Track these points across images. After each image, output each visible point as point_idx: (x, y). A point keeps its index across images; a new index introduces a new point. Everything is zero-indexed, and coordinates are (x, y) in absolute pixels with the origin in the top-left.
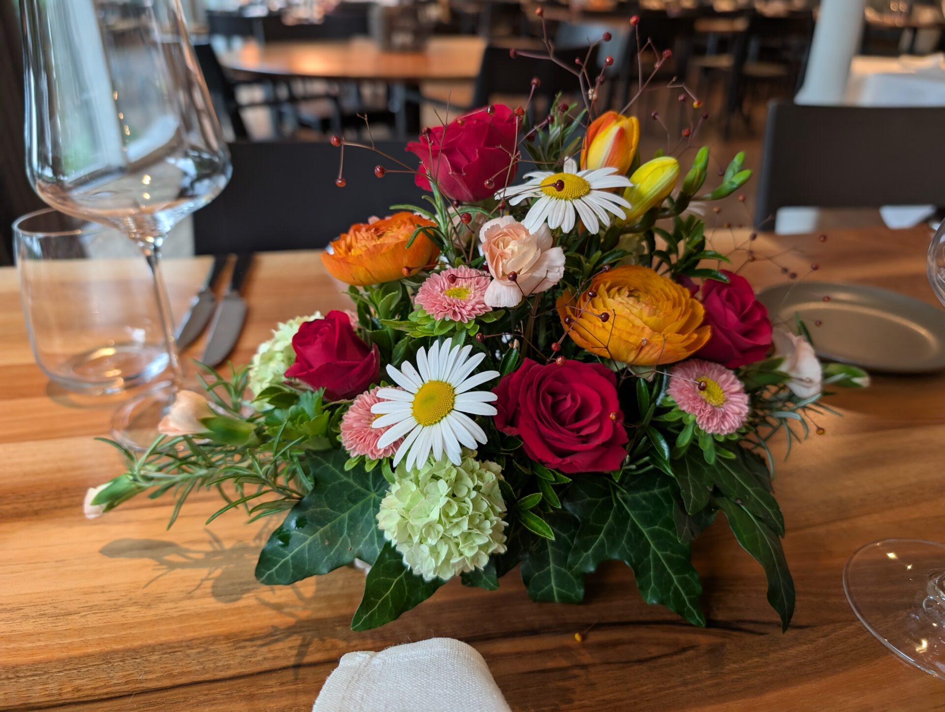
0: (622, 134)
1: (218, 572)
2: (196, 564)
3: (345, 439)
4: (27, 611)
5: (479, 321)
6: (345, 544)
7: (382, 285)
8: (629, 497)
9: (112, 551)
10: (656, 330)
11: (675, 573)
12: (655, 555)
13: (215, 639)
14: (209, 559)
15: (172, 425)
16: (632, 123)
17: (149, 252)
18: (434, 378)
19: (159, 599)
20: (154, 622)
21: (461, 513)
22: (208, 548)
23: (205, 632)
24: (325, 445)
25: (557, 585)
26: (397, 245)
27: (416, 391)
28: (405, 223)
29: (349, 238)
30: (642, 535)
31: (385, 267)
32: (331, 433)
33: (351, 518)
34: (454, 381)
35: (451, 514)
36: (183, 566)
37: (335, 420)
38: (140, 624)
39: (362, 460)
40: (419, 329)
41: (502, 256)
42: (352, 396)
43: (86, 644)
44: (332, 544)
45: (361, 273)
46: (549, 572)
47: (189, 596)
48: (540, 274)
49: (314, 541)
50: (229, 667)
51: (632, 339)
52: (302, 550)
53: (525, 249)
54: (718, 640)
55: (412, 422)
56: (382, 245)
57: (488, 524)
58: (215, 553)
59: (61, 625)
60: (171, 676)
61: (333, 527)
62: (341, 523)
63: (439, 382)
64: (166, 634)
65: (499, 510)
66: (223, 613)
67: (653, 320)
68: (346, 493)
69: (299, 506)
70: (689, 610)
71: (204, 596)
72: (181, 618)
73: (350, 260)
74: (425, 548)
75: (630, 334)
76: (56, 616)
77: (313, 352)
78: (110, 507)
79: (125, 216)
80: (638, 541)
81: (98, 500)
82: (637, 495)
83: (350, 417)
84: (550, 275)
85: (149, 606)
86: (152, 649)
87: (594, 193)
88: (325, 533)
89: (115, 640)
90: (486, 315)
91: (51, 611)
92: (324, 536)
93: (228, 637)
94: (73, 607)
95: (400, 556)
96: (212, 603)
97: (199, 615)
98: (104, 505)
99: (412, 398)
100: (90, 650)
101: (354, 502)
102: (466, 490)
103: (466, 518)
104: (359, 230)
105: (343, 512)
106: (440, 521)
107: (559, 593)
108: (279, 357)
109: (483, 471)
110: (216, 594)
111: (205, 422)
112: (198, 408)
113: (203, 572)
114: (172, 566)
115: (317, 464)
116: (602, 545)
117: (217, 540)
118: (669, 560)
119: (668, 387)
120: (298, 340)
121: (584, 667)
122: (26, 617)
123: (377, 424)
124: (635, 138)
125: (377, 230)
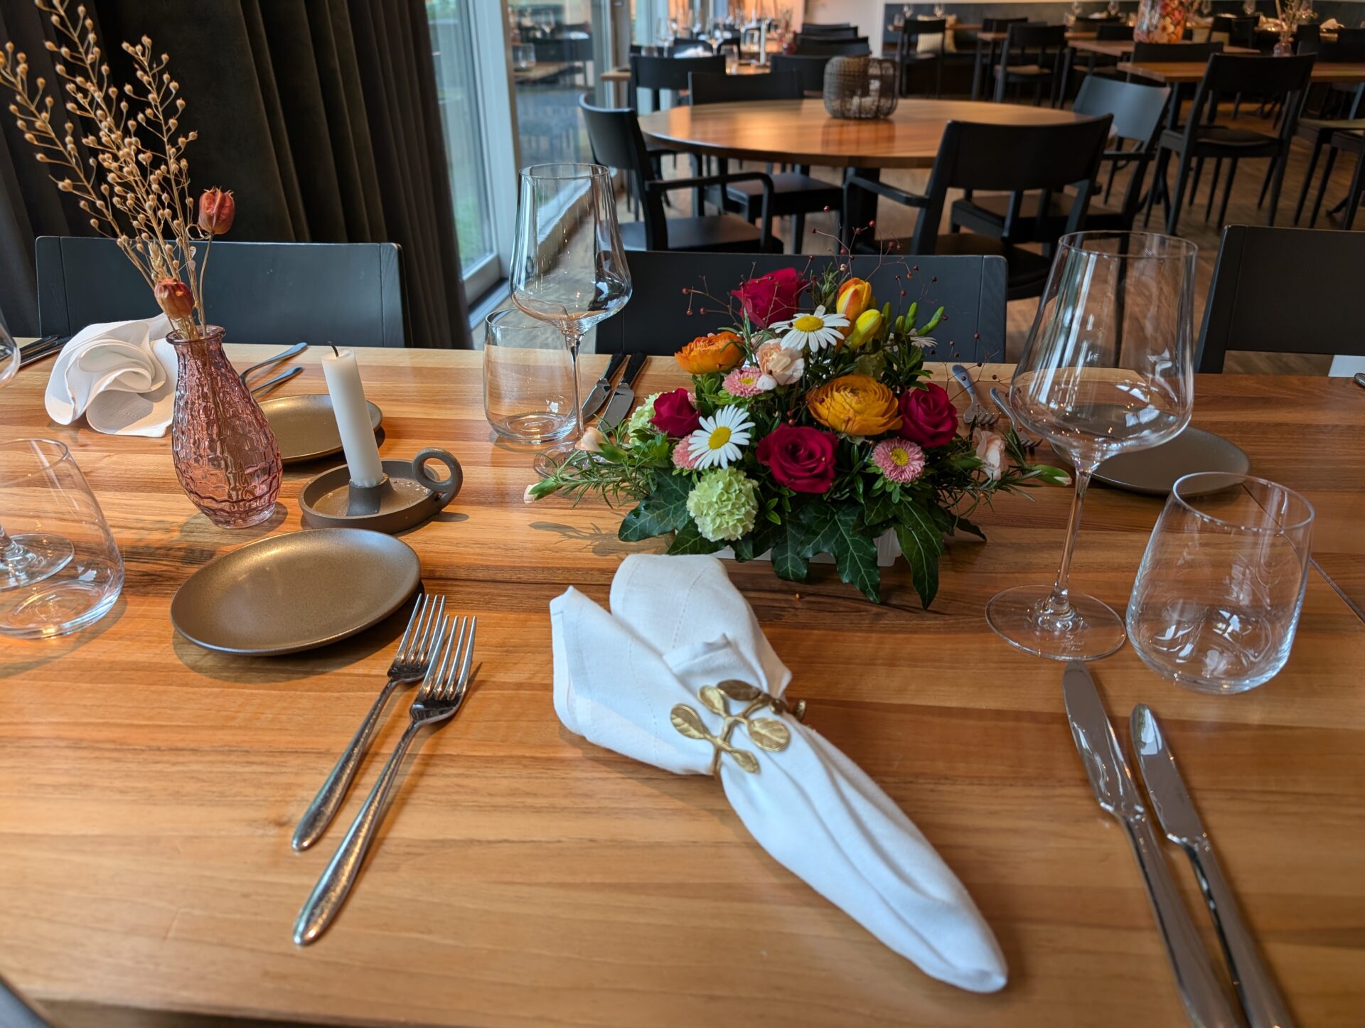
0: (856, 293)
1: (597, 543)
2: (585, 538)
3: (675, 459)
4: (491, 545)
5: (755, 397)
6: (669, 521)
7: (709, 374)
8: (842, 518)
9: (536, 526)
10: (857, 412)
11: (864, 567)
12: (852, 554)
13: (592, 569)
14: (591, 537)
15: (582, 445)
16: (865, 286)
17: (574, 345)
18: (722, 426)
19: (563, 550)
20: (559, 559)
21: (729, 499)
22: (592, 532)
23: (587, 566)
24: (664, 465)
25: (792, 566)
26: (716, 351)
27: (712, 432)
28: (725, 338)
29: (693, 345)
30: (846, 541)
31: (709, 363)
32: (669, 458)
33: (675, 508)
34: (731, 427)
35: (723, 499)
36: (577, 538)
37: (671, 449)
38: (552, 558)
39: (682, 470)
40: (722, 400)
41: (767, 361)
42: (682, 437)
43: (524, 562)
44: (662, 520)
45: (695, 366)
46: (787, 558)
47: (580, 551)
48: (789, 373)
49: (652, 518)
50: (598, 581)
51: (842, 416)
52: (645, 522)
53: (781, 358)
54: (884, 611)
55: (708, 447)
56: (708, 350)
57: (743, 509)
58: (597, 534)
59: (509, 553)
60: (568, 580)
61: (664, 512)
62: (670, 509)
63: (724, 428)
64: (566, 564)
65: (752, 504)
66: (599, 560)
67: (857, 407)
68: (674, 495)
69: (647, 498)
70: (869, 591)
71: (589, 552)
72: (574, 559)
73: (690, 358)
74: (709, 519)
75: (841, 413)
76: (506, 549)
77: (664, 409)
78: (540, 497)
79: (561, 319)
80: (842, 542)
81: (533, 492)
82: (848, 518)
83: (678, 447)
84: (795, 374)
85: (556, 552)
86: (558, 569)
87: (824, 329)
88: (660, 514)
89: (538, 563)
90: (760, 395)
91: (503, 547)
92: (659, 516)
93: (599, 570)
94: (515, 547)
95: (696, 526)
96: (592, 555)
97: (584, 559)
98: (536, 495)
99: (710, 436)
100: (525, 565)
101: (678, 500)
102: (733, 490)
103: (731, 503)
104: (699, 341)
105: (671, 505)
106: (717, 503)
107: (792, 571)
108: (647, 414)
109: (746, 482)
110: (593, 552)
111: (601, 445)
112: (598, 438)
113: (589, 542)
114: (571, 537)
115: (659, 476)
116: (819, 541)
117: (598, 529)
118: (860, 558)
119: (872, 452)
120: (657, 403)
121: (796, 609)
122: (491, 548)
123: (690, 448)
124: (865, 296)
125: (710, 341)
